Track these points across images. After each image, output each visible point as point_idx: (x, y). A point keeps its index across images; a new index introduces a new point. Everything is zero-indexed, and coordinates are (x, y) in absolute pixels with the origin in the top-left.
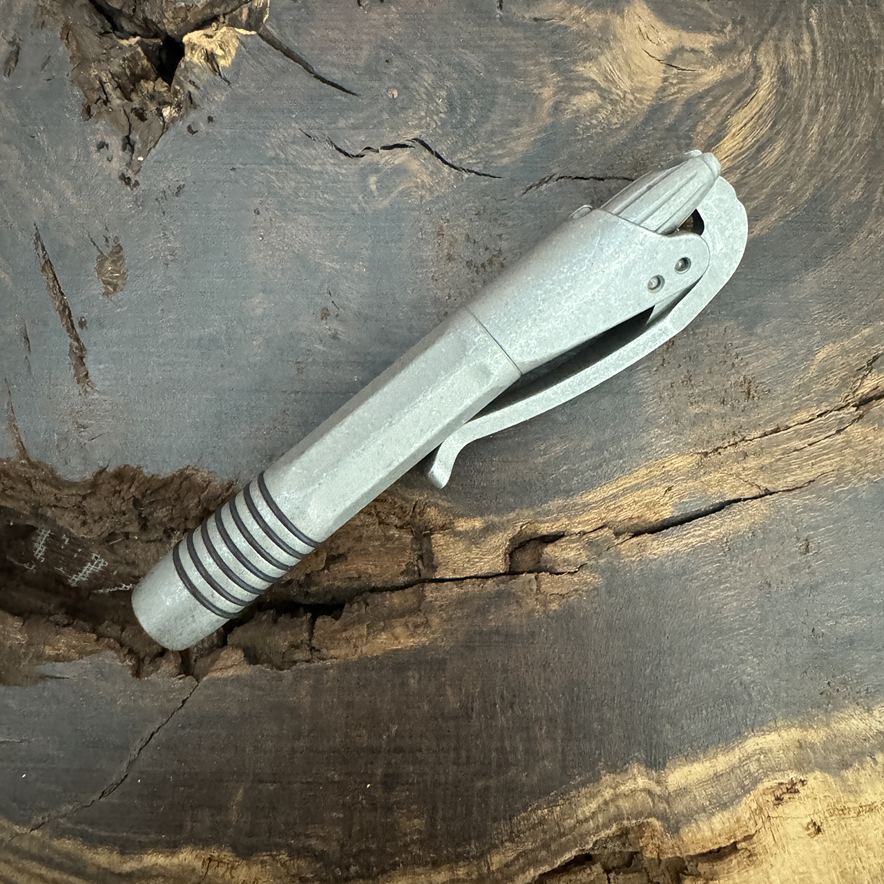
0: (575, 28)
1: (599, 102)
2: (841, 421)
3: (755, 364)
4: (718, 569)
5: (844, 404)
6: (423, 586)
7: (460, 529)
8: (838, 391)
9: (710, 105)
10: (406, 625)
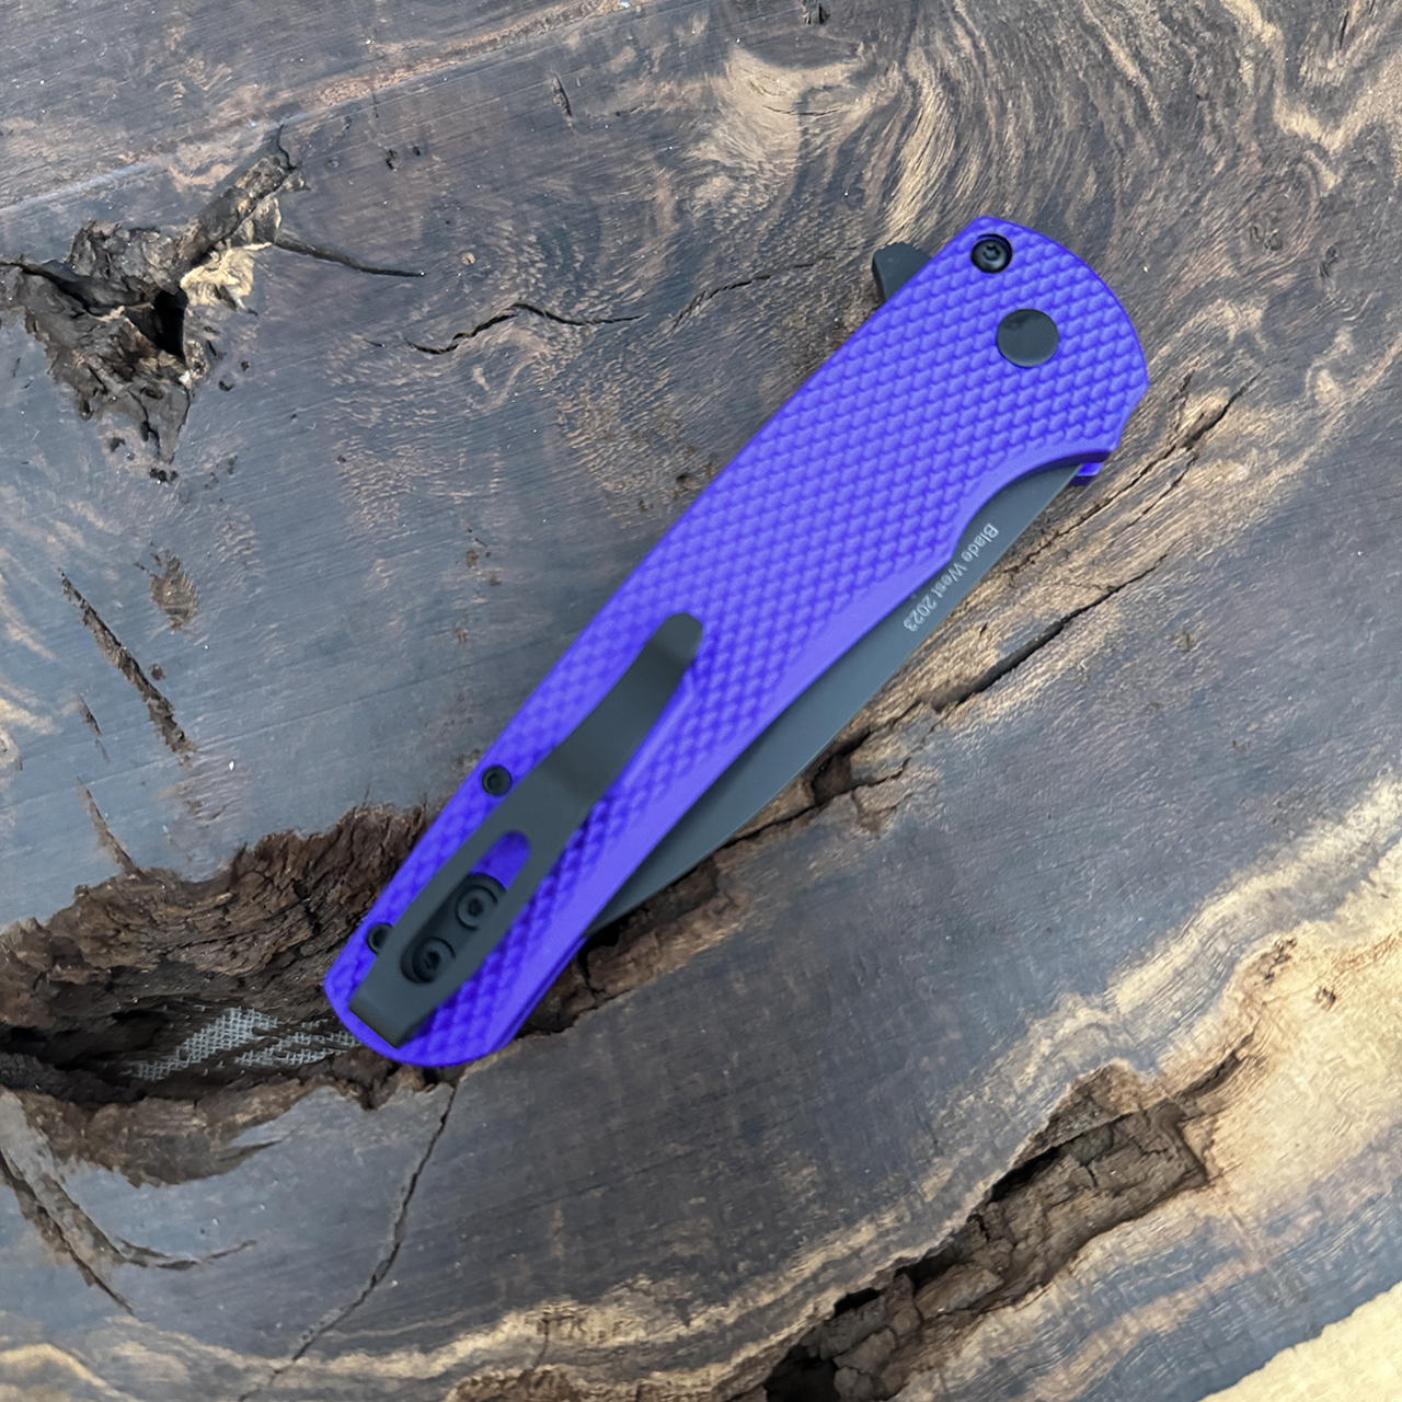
0: (671, 108)
1: (732, 184)
2: (1171, 475)
4: (1084, 708)
5: (1169, 448)
9: (871, 144)
10: (705, 916)
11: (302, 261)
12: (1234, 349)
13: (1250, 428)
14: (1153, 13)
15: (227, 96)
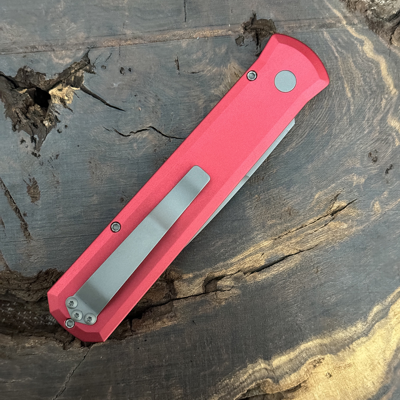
0: (209, 75)
2: (326, 221)
3: (292, 203)
4: (284, 283)
5: (327, 214)
6: (172, 302)
7: (184, 278)
8: (324, 210)
10: (167, 317)
11: (89, 97)
12: (353, 189)
13: (351, 214)
14: (361, 77)
15: (73, 34)
